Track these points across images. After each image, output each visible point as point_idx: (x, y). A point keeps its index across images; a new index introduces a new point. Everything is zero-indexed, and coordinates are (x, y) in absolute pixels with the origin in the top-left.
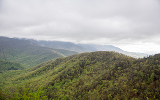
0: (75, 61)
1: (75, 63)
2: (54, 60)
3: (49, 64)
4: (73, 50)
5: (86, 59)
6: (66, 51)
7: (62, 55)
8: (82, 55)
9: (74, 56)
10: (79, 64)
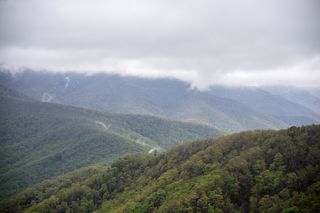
0: (202, 173)
1: (202, 182)
2: (102, 166)
3: (76, 187)
4: (191, 116)
5: (260, 163)
6: (159, 121)
7: (141, 142)
8: (238, 143)
9: (197, 147)
10: (226, 188)
